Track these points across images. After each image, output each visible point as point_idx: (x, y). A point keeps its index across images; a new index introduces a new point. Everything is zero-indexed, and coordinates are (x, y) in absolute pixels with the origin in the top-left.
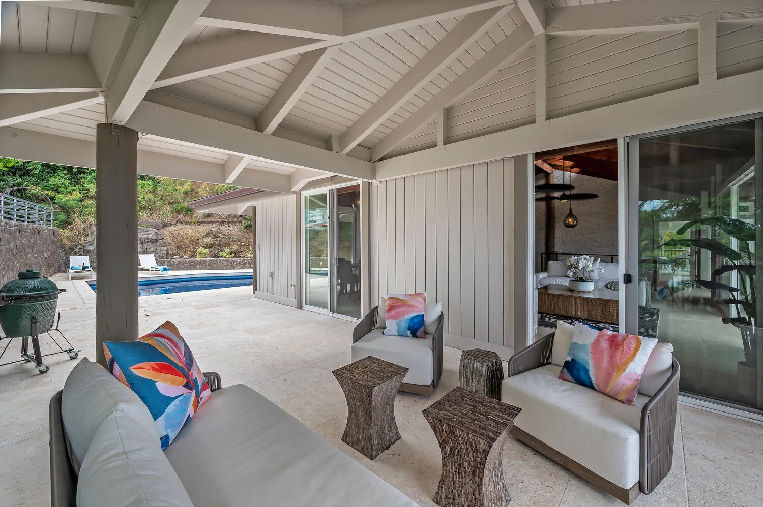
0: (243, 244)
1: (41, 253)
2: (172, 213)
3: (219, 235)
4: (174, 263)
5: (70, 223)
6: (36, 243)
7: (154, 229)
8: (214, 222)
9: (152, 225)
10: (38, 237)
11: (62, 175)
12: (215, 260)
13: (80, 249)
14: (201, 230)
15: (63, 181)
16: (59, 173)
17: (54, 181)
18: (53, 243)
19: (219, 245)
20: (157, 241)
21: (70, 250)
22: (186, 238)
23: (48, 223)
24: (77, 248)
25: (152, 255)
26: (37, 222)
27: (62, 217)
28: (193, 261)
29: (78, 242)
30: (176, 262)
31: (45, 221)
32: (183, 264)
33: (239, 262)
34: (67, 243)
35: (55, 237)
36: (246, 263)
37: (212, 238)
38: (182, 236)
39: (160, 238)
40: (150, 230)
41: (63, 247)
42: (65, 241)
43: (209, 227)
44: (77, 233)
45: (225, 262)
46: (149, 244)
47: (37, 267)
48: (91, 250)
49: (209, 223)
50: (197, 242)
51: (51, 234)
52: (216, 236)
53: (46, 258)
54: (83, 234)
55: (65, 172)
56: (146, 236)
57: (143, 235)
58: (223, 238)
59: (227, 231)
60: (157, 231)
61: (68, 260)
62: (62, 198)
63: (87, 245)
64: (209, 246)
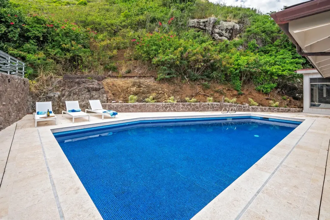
0: (160, 92)
1: (11, 100)
2: (104, 70)
3: (142, 85)
4: (113, 106)
5: (37, 76)
6: (6, 90)
7: (97, 81)
8: (134, 77)
9: (95, 78)
10: (8, 85)
11: (32, 42)
12: (144, 104)
13: (43, 95)
14: (128, 82)
15: (33, 46)
16: (31, 41)
17: (27, 45)
18: (23, 91)
19: (143, 93)
20: (99, 89)
21: (36, 96)
22: (119, 87)
23: (20, 74)
24: (41, 95)
25: (98, 101)
26: (9, 72)
27: (31, 71)
28: (127, 106)
29: (42, 90)
30: (115, 106)
31: (17, 72)
32: (120, 107)
33: (162, 106)
34: (34, 91)
35: (25, 86)
36: (167, 107)
37: (137, 88)
38: (116, 86)
39: (101, 87)
40: (94, 81)
41: (31, 94)
42: (33, 89)
43: (132, 80)
44: (41, 83)
45: (151, 106)
46: (94, 92)
47: (5, 114)
48: (52, 96)
49: (131, 77)
50: (127, 90)
51: (21, 83)
52: (139, 86)
53: (16, 104)
54: (46, 84)
55: (35, 41)
56: (91, 86)
57: (89, 85)
58: (145, 88)
59: (146, 83)
60: (99, 82)
61: (35, 104)
62: (31, 57)
63: (49, 92)
64: (135, 94)
